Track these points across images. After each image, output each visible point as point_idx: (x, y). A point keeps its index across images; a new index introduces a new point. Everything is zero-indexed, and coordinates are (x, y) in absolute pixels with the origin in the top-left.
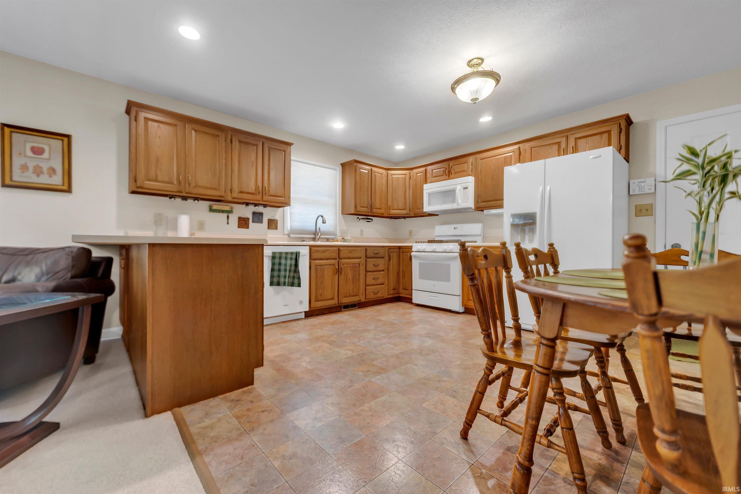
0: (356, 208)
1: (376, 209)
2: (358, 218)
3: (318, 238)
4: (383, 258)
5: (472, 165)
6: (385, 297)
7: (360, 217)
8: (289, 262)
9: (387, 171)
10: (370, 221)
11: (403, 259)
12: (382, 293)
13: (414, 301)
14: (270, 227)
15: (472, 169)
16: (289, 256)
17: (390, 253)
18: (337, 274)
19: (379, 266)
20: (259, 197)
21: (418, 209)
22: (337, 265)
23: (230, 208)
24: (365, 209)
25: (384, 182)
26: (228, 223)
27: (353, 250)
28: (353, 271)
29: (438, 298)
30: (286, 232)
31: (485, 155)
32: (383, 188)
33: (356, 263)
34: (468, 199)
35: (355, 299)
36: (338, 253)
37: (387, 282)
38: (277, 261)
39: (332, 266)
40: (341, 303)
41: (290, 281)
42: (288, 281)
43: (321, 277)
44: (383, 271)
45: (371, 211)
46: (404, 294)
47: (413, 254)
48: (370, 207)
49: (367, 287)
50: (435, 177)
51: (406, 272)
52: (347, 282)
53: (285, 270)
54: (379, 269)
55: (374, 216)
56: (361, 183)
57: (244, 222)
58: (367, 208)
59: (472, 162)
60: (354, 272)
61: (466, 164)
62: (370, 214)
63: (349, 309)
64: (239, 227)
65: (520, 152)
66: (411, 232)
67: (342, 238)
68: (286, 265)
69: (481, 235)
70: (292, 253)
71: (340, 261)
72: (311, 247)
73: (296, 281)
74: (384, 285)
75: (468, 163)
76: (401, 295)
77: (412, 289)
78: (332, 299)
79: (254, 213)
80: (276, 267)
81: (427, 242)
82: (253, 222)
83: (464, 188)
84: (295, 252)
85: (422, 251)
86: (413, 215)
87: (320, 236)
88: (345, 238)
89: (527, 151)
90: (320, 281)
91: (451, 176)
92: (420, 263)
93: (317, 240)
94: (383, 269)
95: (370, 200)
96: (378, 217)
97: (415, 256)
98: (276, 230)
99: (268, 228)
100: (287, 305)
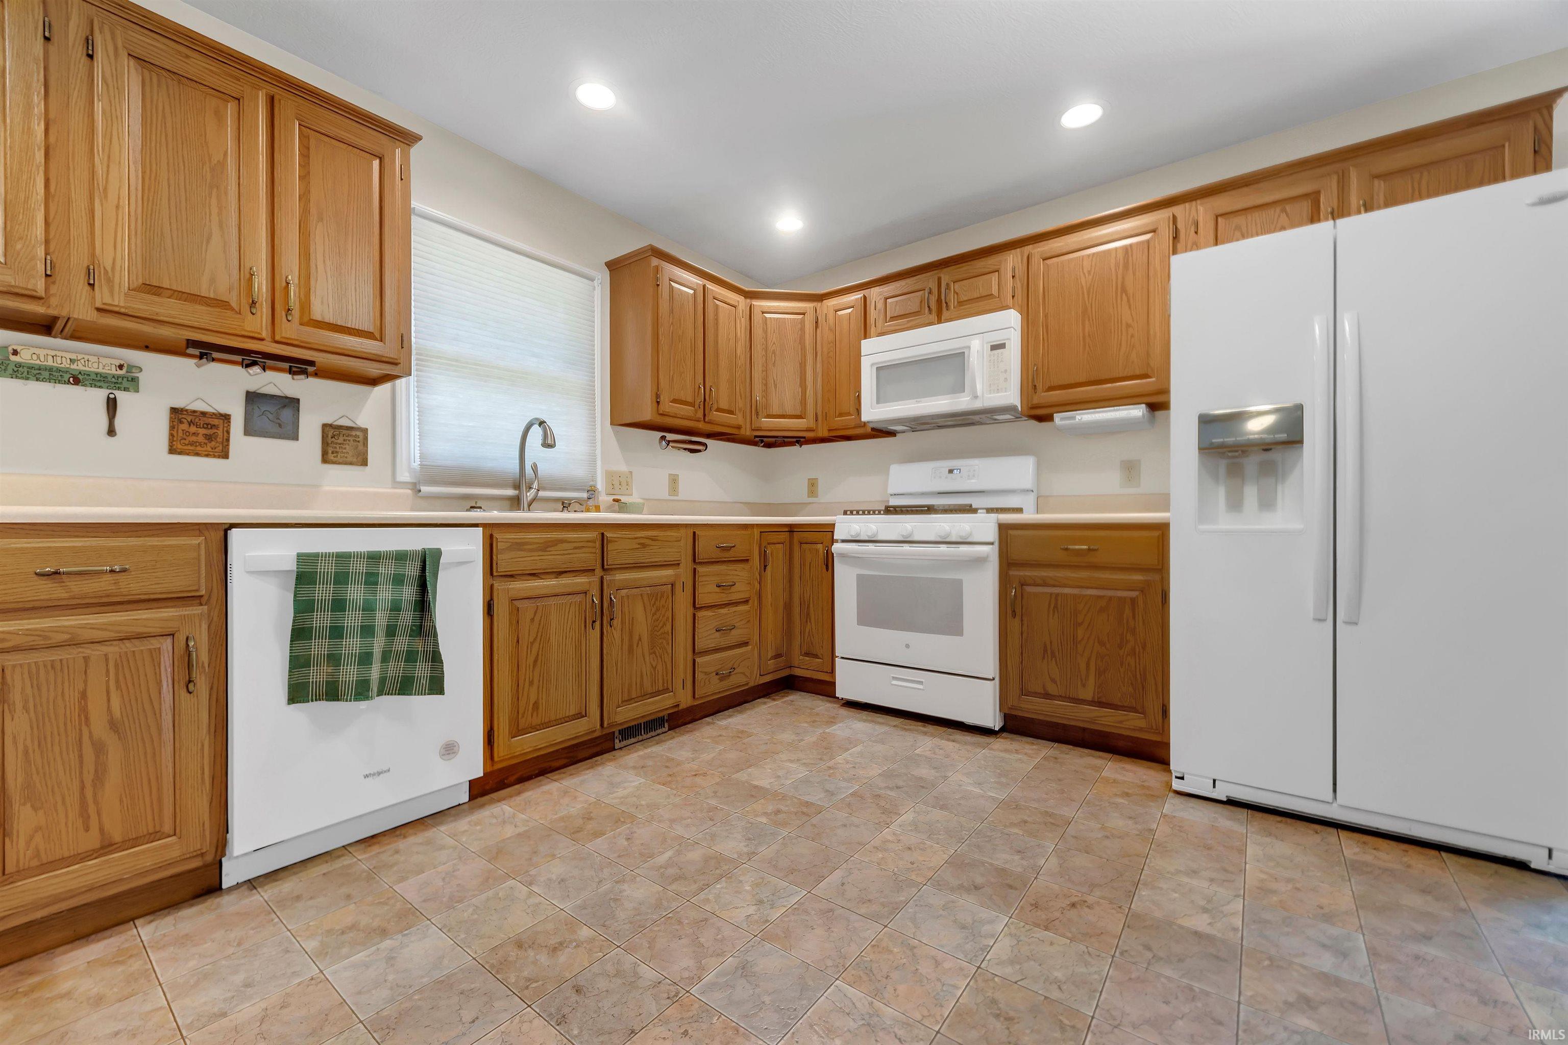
0: (658, 403)
1: (718, 410)
2: (663, 438)
3: (529, 499)
4: (747, 560)
5: (1013, 277)
6: (752, 684)
7: (670, 436)
8: (385, 594)
9: (748, 300)
10: (699, 451)
11: (802, 565)
12: (743, 673)
13: (842, 692)
14: (331, 457)
15: (1014, 288)
16: (385, 570)
17: (765, 547)
18: (598, 624)
19: (733, 589)
20: (259, 323)
21: (841, 415)
22: (595, 591)
23: (121, 367)
24: (687, 410)
25: (742, 333)
26: (111, 432)
27: (653, 540)
28: (654, 610)
29: (921, 687)
30: (404, 476)
31: (1059, 245)
32: (738, 352)
33: (664, 580)
34: (1006, 380)
35: (661, 704)
36: (599, 551)
37: (756, 637)
38: (323, 592)
39: (578, 598)
40: (610, 725)
41: (390, 673)
42: (384, 671)
43: (535, 639)
44: (746, 602)
45: (705, 415)
46: (804, 669)
47: (836, 548)
48: (702, 403)
49: (699, 660)
50: (893, 318)
51: (811, 605)
52: (631, 650)
53: (367, 631)
54: (735, 597)
55: (710, 436)
56: (672, 324)
57: (202, 431)
58: (692, 404)
59: (1014, 269)
60: (655, 614)
61: (994, 277)
62: (701, 426)
63: (640, 738)
64: (172, 451)
65: (1176, 230)
66: (813, 485)
67: (614, 500)
68: (369, 608)
69: (1032, 491)
70: (401, 557)
71: (607, 578)
72: (491, 531)
73: (422, 670)
74: (750, 647)
75: (1002, 271)
76: (798, 672)
77: (833, 656)
78: (580, 716)
79: (252, 398)
80: (321, 620)
81: (882, 512)
82: (249, 431)
83: (994, 348)
84: (415, 553)
85: (867, 538)
86: (826, 434)
87: (537, 493)
88: (624, 499)
89: (1201, 225)
90: (531, 660)
91: (946, 314)
92: (860, 578)
93: (526, 505)
94: (746, 595)
95: (702, 382)
96: (721, 440)
97: (843, 556)
98: (362, 468)
99: (325, 460)
100: (379, 773)
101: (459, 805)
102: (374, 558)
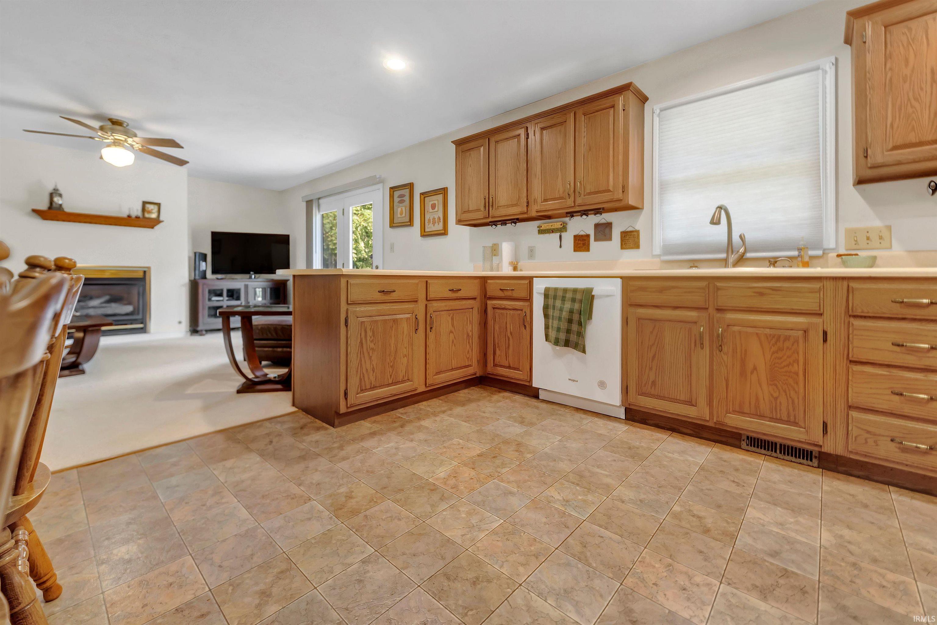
14: (624, 246)
20: (570, 202)
23: (561, 225)
26: (561, 247)
27: (773, 290)
28: (775, 349)
30: (656, 252)
39: (689, 325)
43: (654, 344)
52: (744, 375)
57: (582, 242)
60: (775, 352)
64: (575, 250)
72: (626, 279)
78: (690, 403)
79: (597, 226)
82: (596, 240)
98: (637, 250)
99: (622, 248)
100: (574, 381)
101: (620, 418)
102: (565, 290)
